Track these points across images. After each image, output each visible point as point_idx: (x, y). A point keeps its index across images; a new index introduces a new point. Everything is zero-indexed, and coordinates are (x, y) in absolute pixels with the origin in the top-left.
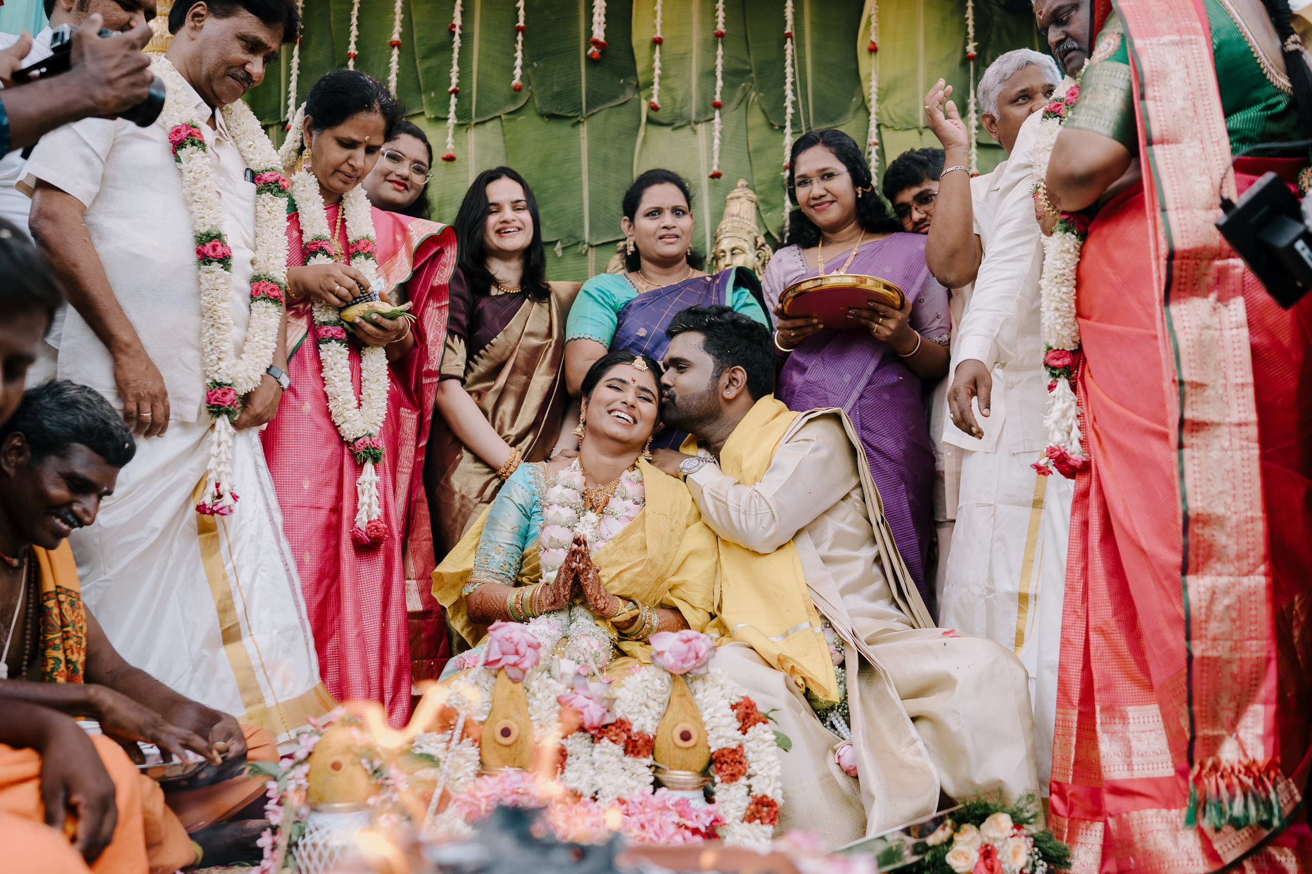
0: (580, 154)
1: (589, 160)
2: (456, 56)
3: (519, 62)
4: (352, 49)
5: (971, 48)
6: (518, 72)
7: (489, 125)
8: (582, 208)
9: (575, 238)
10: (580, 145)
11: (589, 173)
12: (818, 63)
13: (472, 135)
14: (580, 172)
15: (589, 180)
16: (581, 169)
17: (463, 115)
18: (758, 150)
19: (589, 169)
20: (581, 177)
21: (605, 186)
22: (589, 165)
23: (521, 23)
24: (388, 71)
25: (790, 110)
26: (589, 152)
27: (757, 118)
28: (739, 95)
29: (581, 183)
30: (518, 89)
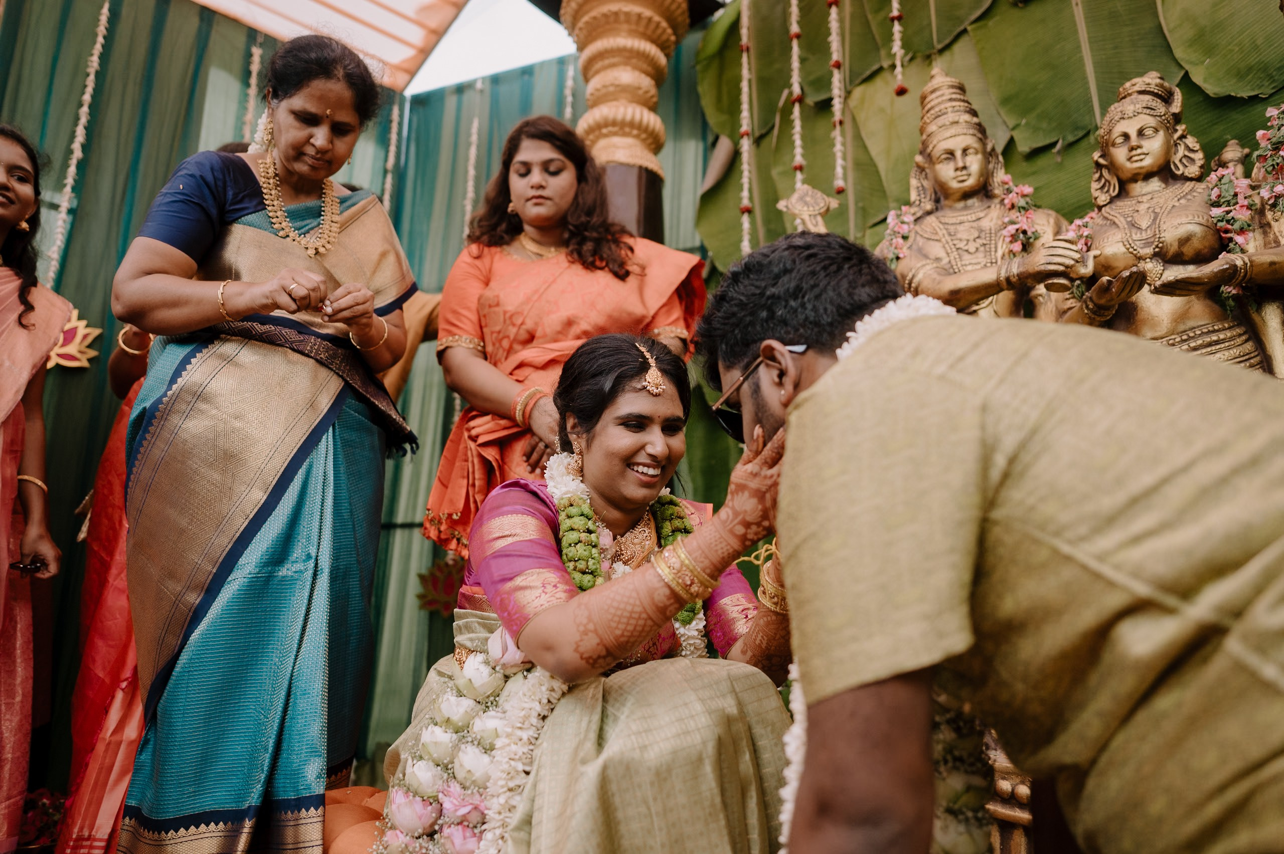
0: (1074, 24)
1: (1088, 27)
7: (957, 47)
8: (1088, 89)
9: (1083, 128)
10: (1073, 16)
11: (1090, 42)
14: (1078, 48)
15: (1092, 49)
16: (1079, 42)
19: (1089, 38)
20: (1081, 52)
21: (1116, 48)
22: (1088, 33)
26: (1086, 18)
29: (1081, 60)
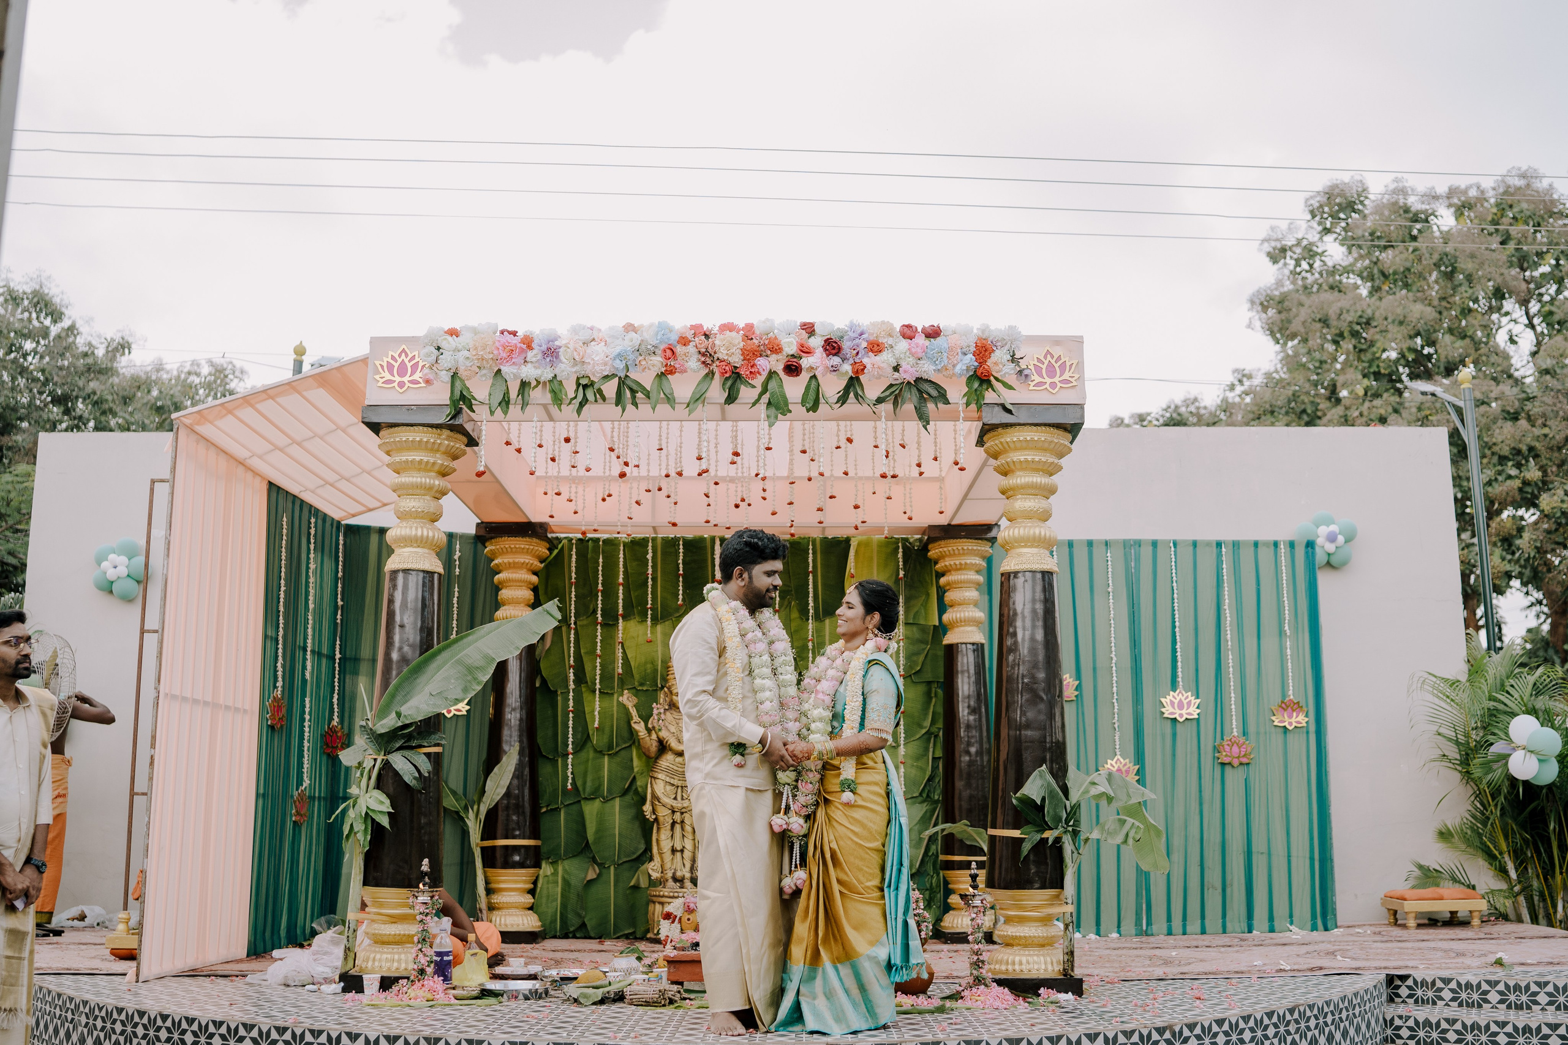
2: (650, 589)
3: (681, 592)
4: (600, 587)
5: (902, 574)
6: (681, 597)
12: (824, 585)
13: (659, 628)
17: (655, 620)
18: (796, 631)
23: (681, 572)
24: (618, 597)
25: (811, 611)
27: (795, 614)
28: (786, 603)
30: (681, 606)
